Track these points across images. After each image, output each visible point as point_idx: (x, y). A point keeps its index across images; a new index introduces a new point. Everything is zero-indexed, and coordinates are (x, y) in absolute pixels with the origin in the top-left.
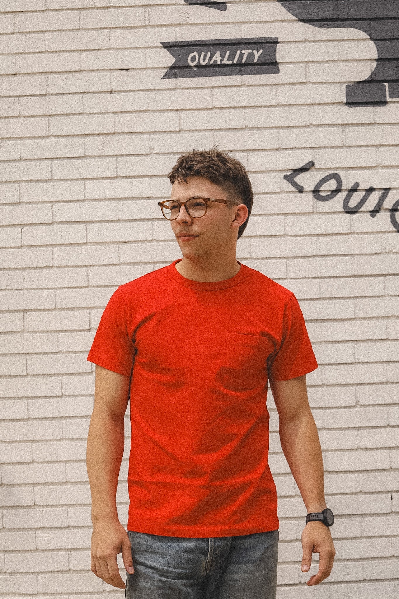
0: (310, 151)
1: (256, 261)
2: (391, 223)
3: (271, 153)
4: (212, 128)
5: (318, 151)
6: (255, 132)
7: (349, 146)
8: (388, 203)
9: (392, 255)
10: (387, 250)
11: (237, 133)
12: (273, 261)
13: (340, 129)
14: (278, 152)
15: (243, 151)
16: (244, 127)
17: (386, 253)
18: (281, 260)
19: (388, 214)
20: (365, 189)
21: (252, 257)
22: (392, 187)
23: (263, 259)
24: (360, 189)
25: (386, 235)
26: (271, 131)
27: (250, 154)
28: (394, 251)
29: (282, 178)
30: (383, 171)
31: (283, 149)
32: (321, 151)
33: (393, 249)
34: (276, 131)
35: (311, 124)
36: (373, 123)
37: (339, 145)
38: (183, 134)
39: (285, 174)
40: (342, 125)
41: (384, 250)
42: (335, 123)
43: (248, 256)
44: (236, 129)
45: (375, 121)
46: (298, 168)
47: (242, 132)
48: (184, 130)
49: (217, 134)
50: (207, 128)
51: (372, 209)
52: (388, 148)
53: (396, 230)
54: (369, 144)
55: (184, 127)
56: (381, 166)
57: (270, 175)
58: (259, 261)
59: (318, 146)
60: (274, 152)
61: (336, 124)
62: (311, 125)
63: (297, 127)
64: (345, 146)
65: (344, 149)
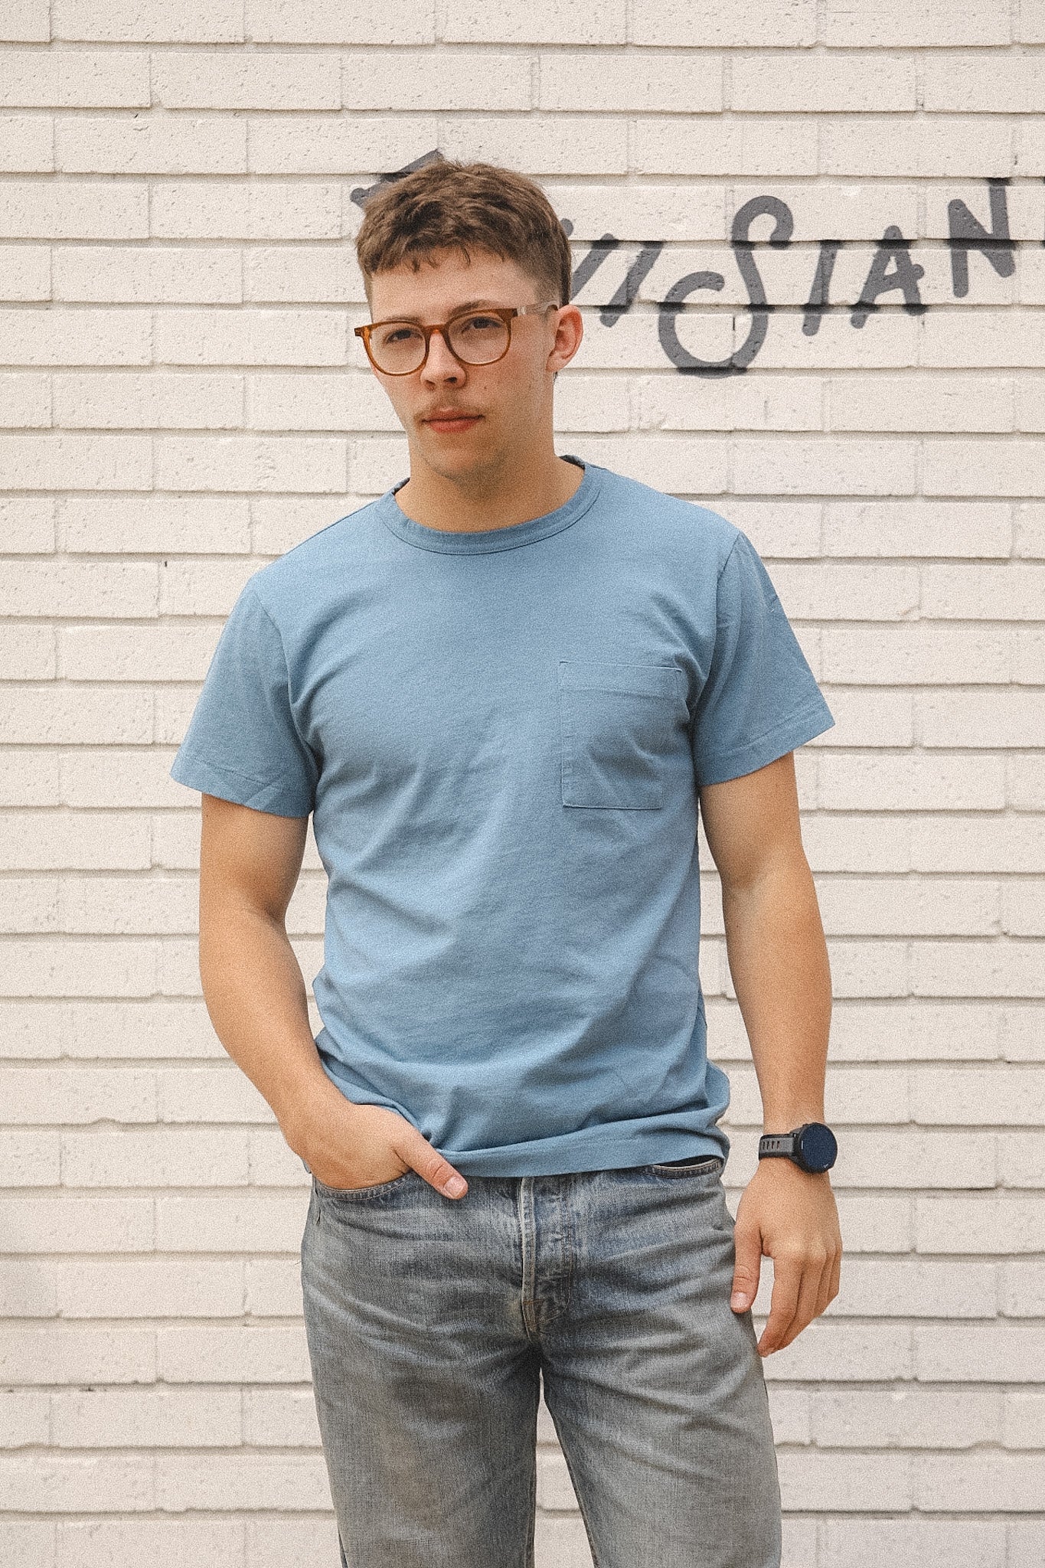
0: (431, 120)
1: (258, 440)
2: (659, 345)
3: (315, 121)
4: (147, 40)
5: (455, 121)
6: (277, 55)
7: (550, 112)
8: (656, 286)
9: (657, 439)
10: (644, 425)
11: (219, 56)
12: (310, 441)
13: (526, 58)
14: (340, 121)
15: (236, 112)
16: (242, 40)
17: (644, 431)
18: (332, 440)
19: (654, 316)
20: (591, 241)
21: (249, 426)
22: (668, 239)
23: (281, 433)
24: (575, 241)
25: (643, 379)
26: (322, 56)
27: (256, 122)
28: (663, 427)
29: (347, 197)
30: (647, 189)
31: (355, 111)
32: (466, 122)
33: (660, 423)
34: (337, 54)
35: (439, 41)
36: (624, 46)
37: (516, 107)
38: (58, 52)
39: (356, 186)
40: (533, 45)
41: (635, 425)
42: (510, 40)
43: (237, 422)
44: (216, 44)
45: (630, 40)
46: (393, 171)
47: (233, 55)
48: (65, 42)
49: (158, 55)
50: (135, 39)
51: (606, 303)
52: (663, 122)
53: (674, 366)
54: (609, 107)
55: (62, 33)
56: (643, 175)
57: (311, 187)
58: (266, 440)
59: (457, 108)
60: (326, 121)
61: (514, 45)
62: (442, 42)
63: (399, 47)
64: (537, 109)
65: (535, 119)
